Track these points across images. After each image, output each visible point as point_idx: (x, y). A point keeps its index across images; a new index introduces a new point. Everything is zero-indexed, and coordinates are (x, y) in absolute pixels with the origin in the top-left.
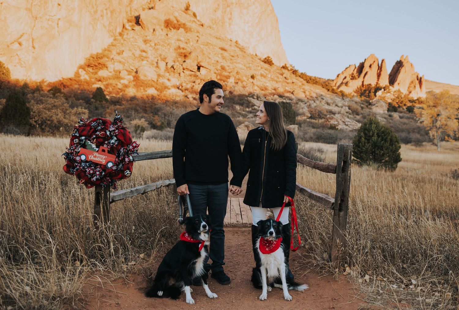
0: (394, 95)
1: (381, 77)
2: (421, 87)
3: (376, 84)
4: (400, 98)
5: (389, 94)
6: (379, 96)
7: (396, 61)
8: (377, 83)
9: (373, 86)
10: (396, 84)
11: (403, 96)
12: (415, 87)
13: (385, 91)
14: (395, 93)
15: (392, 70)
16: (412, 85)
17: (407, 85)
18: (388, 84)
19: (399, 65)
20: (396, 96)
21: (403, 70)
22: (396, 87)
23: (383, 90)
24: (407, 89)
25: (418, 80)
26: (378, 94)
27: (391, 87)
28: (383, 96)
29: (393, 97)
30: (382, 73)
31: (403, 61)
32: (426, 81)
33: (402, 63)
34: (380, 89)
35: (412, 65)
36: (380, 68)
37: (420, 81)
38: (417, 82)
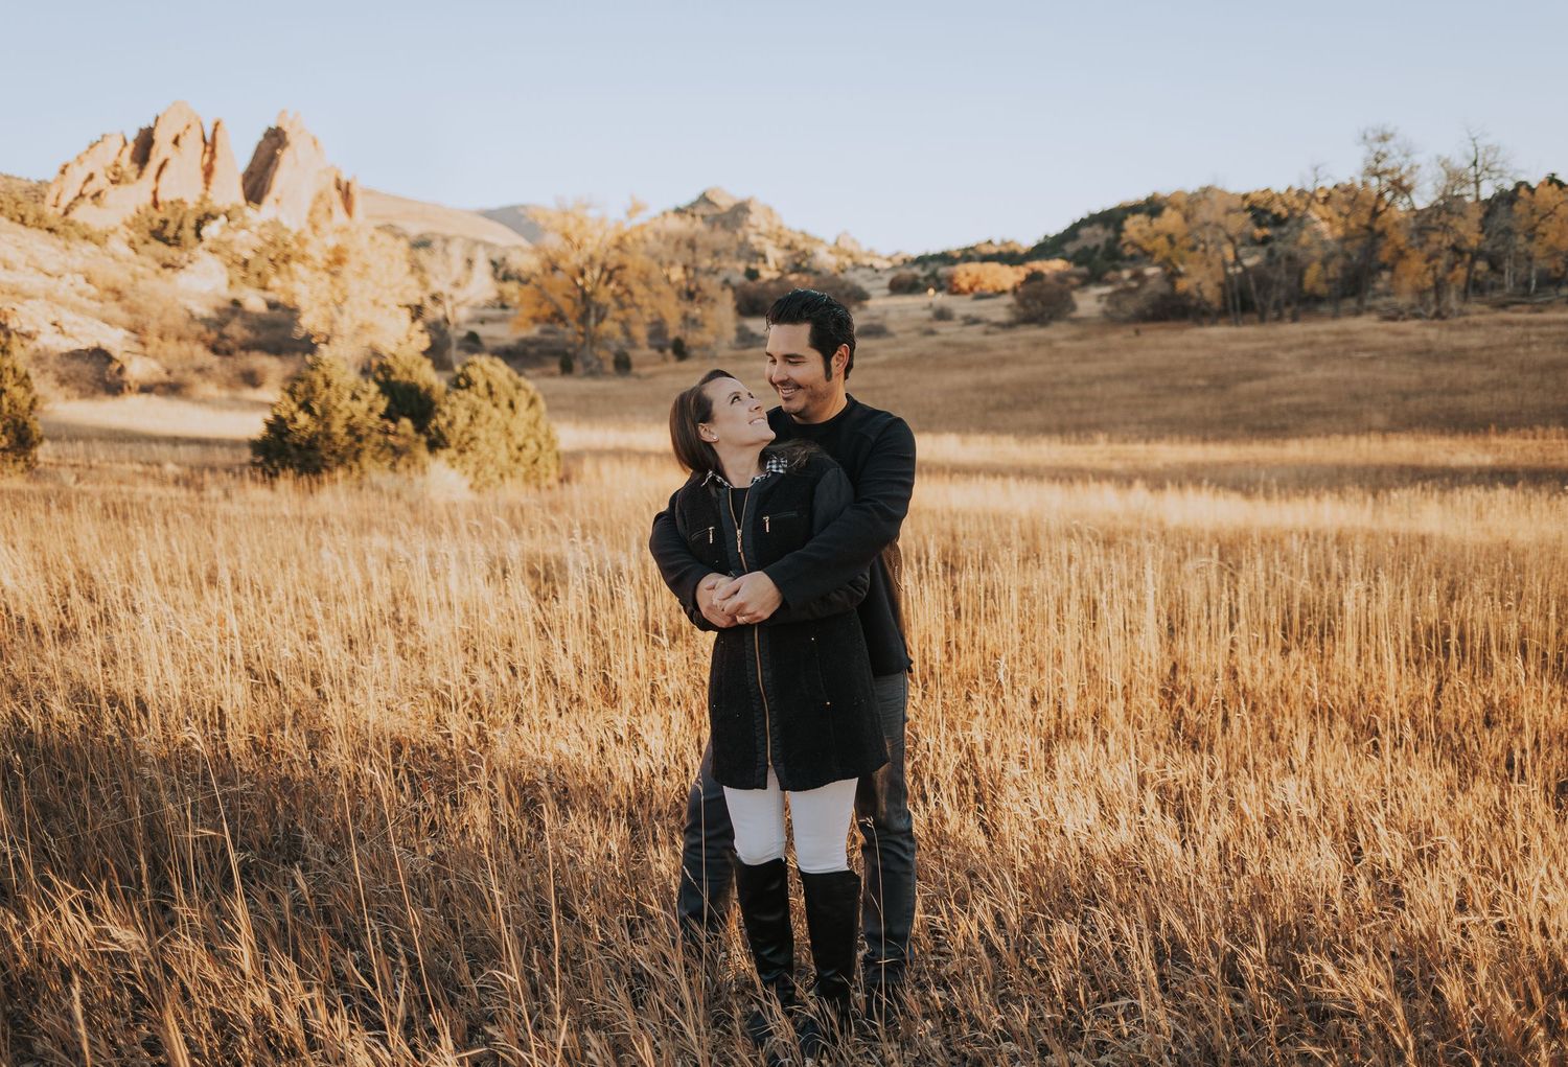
0: (260, 236)
1: (216, 178)
2: (349, 209)
3: (198, 200)
4: (280, 244)
5: (243, 233)
6: (213, 240)
7: (264, 129)
8: (204, 198)
9: (191, 205)
10: (269, 200)
11: (290, 238)
12: (330, 211)
13: (232, 224)
14: (264, 230)
15: (255, 157)
16: (322, 208)
17: (307, 206)
18: (242, 201)
19: (274, 140)
20: (269, 238)
21: (286, 157)
22: (268, 210)
23: (223, 219)
24: (305, 216)
25: (339, 188)
26: (205, 231)
27: (250, 212)
28: (225, 238)
29: (258, 243)
30: (217, 164)
31: (286, 128)
32: (369, 193)
33: (284, 133)
34: (215, 218)
35: (315, 143)
36: (210, 146)
37: (346, 193)
38: (336, 196)
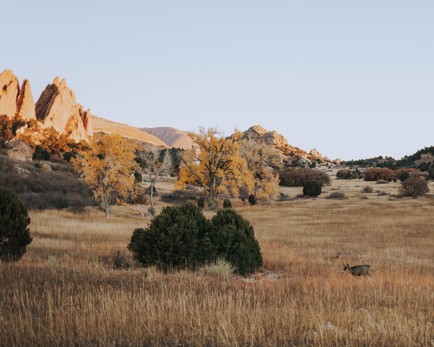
0: (44, 135)
1: (24, 106)
2: (85, 125)
3: (14, 116)
4: (54, 139)
5: (36, 133)
6: (21, 135)
7: (47, 85)
8: (17, 115)
9: (10, 118)
10: (48, 118)
11: (58, 137)
12: (77, 125)
13: (31, 129)
14: (46, 132)
15: (41, 97)
16: (73, 123)
17: (65, 122)
18: (35, 119)
19: (51, 90)
20: (48, 136)
21: (58, 99)
22: (47, 123)
23: (26, 126)
24: (65, 127)
25: (81, 115)
26: (18, 131)
27: (39, 123)
28: (27, 135)
29: (43, 138)
30: (25, 100)
31: (58, 85)
32: (94, 117)
33: (57, 88)
34: (23, 124)
35: (71, 93)
36: (21, 93)
37: (84, 117)
38: (80, 118)
